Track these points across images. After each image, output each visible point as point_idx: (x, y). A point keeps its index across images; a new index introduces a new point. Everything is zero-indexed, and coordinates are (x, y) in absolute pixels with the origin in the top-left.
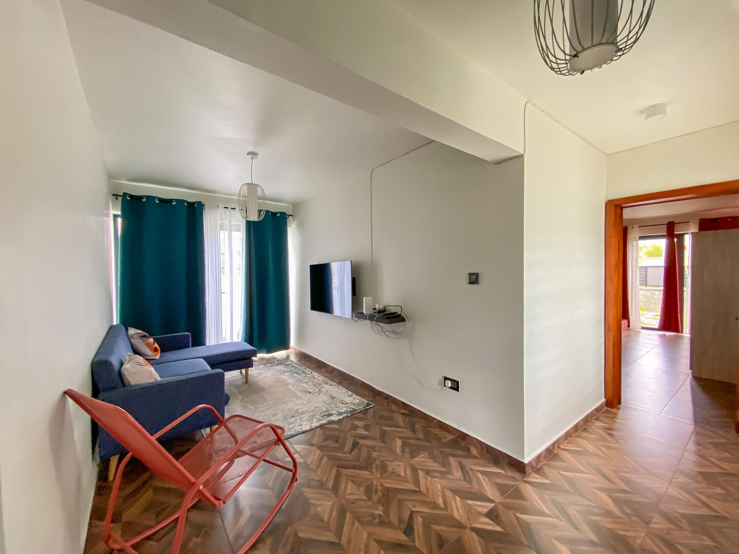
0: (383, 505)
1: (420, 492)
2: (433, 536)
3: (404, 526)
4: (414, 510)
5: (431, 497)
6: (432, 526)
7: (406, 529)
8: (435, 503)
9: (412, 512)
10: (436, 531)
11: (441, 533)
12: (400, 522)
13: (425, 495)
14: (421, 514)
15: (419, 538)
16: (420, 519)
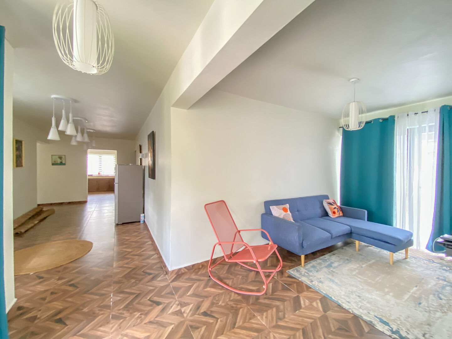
0: (225, 306)
1: (234, 328)
2: (199, 325)
3: (209, 313)
4: (219, 320)
5: (228, 333)
6: (205, 326)
7: (206, 313)
8: (222, 334)
9: (218, 319)
10: (202, 327)
11: (199, 330)
12: (212, 311)
13: (230, 330)
14: (215, 322)
15: (199, 318)
16: (212, 321)
